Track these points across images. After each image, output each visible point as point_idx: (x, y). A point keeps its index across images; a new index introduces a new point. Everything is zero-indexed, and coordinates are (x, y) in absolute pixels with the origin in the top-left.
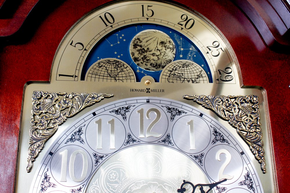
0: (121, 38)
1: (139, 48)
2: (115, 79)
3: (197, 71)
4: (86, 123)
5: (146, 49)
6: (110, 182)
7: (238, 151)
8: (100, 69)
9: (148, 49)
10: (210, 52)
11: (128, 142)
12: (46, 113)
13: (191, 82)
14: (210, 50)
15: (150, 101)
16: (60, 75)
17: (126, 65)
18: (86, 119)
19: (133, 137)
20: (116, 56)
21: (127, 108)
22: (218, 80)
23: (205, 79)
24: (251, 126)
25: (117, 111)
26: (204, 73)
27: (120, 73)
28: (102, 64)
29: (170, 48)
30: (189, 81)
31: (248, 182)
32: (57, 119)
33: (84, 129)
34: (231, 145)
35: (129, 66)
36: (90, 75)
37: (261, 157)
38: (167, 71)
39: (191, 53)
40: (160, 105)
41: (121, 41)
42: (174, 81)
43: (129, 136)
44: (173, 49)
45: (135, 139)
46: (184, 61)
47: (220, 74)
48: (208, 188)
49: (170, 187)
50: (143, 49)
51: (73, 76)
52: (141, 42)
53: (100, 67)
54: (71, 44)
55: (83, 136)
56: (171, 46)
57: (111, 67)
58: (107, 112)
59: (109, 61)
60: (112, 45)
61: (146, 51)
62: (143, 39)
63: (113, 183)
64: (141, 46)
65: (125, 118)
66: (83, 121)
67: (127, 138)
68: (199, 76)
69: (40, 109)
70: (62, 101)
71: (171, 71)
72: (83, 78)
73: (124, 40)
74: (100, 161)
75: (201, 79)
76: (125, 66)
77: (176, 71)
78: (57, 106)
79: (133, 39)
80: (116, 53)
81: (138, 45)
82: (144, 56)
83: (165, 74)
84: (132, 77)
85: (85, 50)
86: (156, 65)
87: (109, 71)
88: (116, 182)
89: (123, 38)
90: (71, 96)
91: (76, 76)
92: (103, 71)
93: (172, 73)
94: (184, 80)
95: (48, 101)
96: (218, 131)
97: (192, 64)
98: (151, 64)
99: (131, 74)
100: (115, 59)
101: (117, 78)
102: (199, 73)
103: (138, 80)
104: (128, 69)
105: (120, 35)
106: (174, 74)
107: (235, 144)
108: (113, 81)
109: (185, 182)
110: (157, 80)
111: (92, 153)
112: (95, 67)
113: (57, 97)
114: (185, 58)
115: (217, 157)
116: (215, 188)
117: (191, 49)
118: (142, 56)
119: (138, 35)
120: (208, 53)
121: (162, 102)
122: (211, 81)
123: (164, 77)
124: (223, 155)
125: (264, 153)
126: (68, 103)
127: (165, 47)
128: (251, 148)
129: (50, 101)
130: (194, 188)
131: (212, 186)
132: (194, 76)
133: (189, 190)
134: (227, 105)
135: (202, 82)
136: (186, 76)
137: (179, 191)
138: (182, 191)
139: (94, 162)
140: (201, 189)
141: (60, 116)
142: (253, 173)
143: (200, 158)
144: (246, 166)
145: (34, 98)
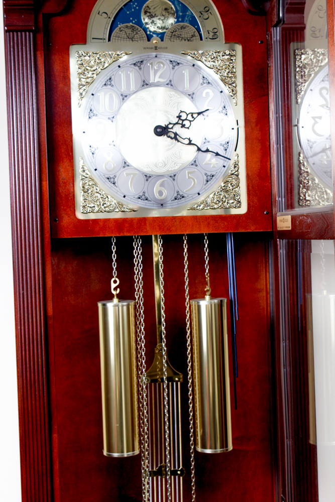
0: (134, 6)
1: (148, 14)
2: (132, 40)
3: (192, 32)
4: (114, 73)
5: (153, 15)
7: (218, 90)
8: (121, 33)
9: (155, 14)
10: (201, 16)
11: (143, 86)
12: (86, 67)
13: (187, 40)
14: (202, 14)
15: (158, 56)
16: (93, 38)
17: (140, 28)
18: (114, 70)
20: (131, 21)
21: (142, 62)
22: (207, 38)
23: (197, 38)
24: (229, 72)
25: (135, 64)
26: (197, 33)
27: (136, 36)
28: (122, 29)
29: (172, 14)
30: (185, 40)
31: (224, 111)
32: (94, 70)
33: (113, 78)
34: (214, 86)
35: (141, 29)
36: (114, 38)
37: (234, 95)
38: (169, 33)
39: (188, 17)
40: (164, 59)
41: (135, 8)
42: (175, 40)
43: (144, 81)
44: (174, 14)
45: (148, 83)
46: (182, 24)
47: (209, 33)
48: (197, 115)
49: (172, 115)
50: (152, 15)
51: (102, 39)
52: (150, 9)
53: (121, 31)
54: (99, 14)
55: (112, 82)
56: (173, 12)
57: (129, 31)
58: (128, 65)
59: (127, 26)
60: (128, 13)
61: (154, 17)
62: (152, 6)
64: (150, 13)
65: (140, 69)
66: (112, 72)
67: (142, 83)
68: (193, 36)
69: (82, 64)
70: (97, 58)
71: (172, 33)
72: (109, 40)
73: (137, 8)
74: (125, 98)
75: (194, 38)
76: (139, 30)
77: (176, 33)
78: (93, 62)
79: (144, 7)
80: (131, 19)
81: (148, 12)
82: (153, 21)
83: (168, 35)
84: (144, 38)
85: (109, 18)
86: (162, 28)
87: (128, 34)
89: (136, 6)
91: (104, 39)
92: (123, 34)
93: (173, 34)
94: (182, 40)
96: (205, 76)
97: (188, 26)
98: (158, 27)
99: (143, 36)
100: (131, 24)
101: (134, 39)
102: (193, 34)
103: (149, 40)
104: (141, 32)
105: (134, 4)
106: (175, 35)
107: (217, 85)
108: (131, 41)
109: (181, 112)
110: (162, 40)
111: (119, 93)
112: (117, 31)
113: (93, 55)
114: (182, 21)
115: (204, 95)
116: (202, 115)
117: (187, 13)
118: (151, 21)
119: (147, 3)
120: (200, 17)
121: (166, 56)
122: (201, 39)
123: (167, 37)
124: (207, 93)
125: (236, 91)
126: (101, 60)
127: (168, 12)
128: (228, 88)
129: (88, 58)
130: (187, 115)
131: (199, 114)
132: (189, 36)
133: (184, 116)
134: (212, 57)
135: (195, 40)
136: (183, 36)
137: (177, 117)
138: (179, 117)
139: (122, 99)
140: (192, 116)
141: (96, 69)
142: (228, 105)
143: (191, 96)
144: (223, 100)
145: (78, 56)
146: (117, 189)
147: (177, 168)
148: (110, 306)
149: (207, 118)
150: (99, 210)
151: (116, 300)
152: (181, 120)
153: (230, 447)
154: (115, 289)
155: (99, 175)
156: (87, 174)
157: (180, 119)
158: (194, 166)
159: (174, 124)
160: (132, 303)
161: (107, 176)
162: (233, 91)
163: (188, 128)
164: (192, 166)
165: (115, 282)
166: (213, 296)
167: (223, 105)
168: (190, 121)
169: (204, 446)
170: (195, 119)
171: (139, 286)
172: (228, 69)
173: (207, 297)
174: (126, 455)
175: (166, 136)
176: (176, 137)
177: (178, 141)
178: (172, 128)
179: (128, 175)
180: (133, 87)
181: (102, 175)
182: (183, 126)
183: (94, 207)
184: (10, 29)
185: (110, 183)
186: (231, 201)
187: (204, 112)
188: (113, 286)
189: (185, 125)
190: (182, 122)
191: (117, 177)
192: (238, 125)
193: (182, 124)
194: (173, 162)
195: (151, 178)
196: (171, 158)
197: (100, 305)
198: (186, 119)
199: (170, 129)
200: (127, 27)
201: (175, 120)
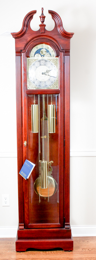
2: (38, 57)
7: (54, 66)
8: (36, 55)
10: (51, 52)
16: (31, 56)
25: (39, 61)
31: (55, 70)
44: (46, 52)
45: (41, 65)
51: (33, 56)
54: (32, 52)
55: (35, 65)
60: (38, 52)
63: (38, 70)
66: (35, 63)
76: (40, 55)
78: (31, 61)
79: (41, 51)
82: (42, 53)
85: (34, 53)
86: (44, 54)
90: (33, 59)
94: (47, 57)
96: (52, 64)
97: (49, 54)
103: (41, 57)
105: (39, 50)
122: (51, 57)
123: (45, 56)
128: (56, 66)
130: (48, 71)
131: (50, 70)
132: (49, 56)
134: (53, 60)
138: (46, 71)
139: (36, 68)
143: (49, 67)
144: (55, 68)
145: (28, 60)
146: (35, 84)
147: (46, 80)
148: (33, 105)
149: (52, 71)
150: (31, 88)
151: (35, 104)
153: (55, 132)
160: (37, 105)
166: (52, 104)
169: (50, 132)
171: (39, 102)
172: (56, 62)
173: (51, 104)
174: (36, 132)
176: (46, 75)
178: (45, 73)
179: (37, 81)
180: (38, 65)
181: (32, 81)
182: (47, 73)
184: (16, 55)
186: (56, 87)
188: (34, 102)
191: (35, 82)
195: (41, 82)
196: (45, 78)
197: (32, 105)
200: (38, 54)
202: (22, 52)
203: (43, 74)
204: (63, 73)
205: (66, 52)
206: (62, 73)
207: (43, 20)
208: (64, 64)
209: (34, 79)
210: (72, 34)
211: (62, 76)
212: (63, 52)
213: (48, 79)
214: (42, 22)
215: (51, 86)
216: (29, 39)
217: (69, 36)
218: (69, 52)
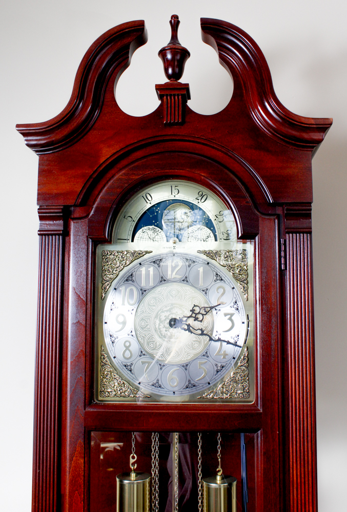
3: (207, 233)
4: (136, 270)
6: (150, 305)
7: (230, 286)
8: (144, 234)
10: (217, 219)
11: (161, 281)
12: (111, 264)
13: (203, 241)
14: (217, 217)
15: (175, 255)
16: (118, 239)
18: (135, 267)
19: (164, 278)
20: (153, 224)
21: (161, 260)
22: (221, 239)
23: (212, 238)
24: (240, 270)
25: (154, 262)
26: (212, 235)
27: (156, 236)
28: (144, 230)
30: (201, 241)
31: (235, 306)
32: (118, 268)
33: (134, 274)
34: (226, 282)
35: (162, 231)
36: (137, 239)
37: (245, 291)
38: (187, 234)
39: (205, 219)
40: (181, 257)
41: (157, 212)
42: (192, 241)
43: (162, 278)
44: (192, 217)
45: (165, 279)
46: (199, 226)
47: (223, 235)
48: (209, 309)
49: (186, 309)
51: (126, 240)
54: (124, 218)
55: (133, 278)
56: (191, 215)
57: (150, 233)
58: (149, 263)
60: (151, 216)
63: (152, 306)
64: (170, 216)
65: (159, 266)
66: (133, 268)
67: (160, 279)
68: (208, 237)
69: (107, 262)
70: (120, 256)
72: (132, 241)
73: (160, 212)
74: (144, 293)
75: (209, 239)
76: (160, 231)
77: (193, 234)
78: (117, 259)
80: (153, 222)
83: (186, 236)
84: (164, 239)
85: (133, 221)
86: (180, 229)
87: (149, 235)
88: (154, 306)
89: (159, 210)
90: (125, 253)
91: (128, 240)
92: (145, 235)
93: (190, 235)
94: (198, 240)
95: (112, 257)
96: (218, 274)
97: (204, 228)
98: (177, 229)
99: (163, 237)
100: (153, 227)
101: (154, 240)
102: (208, 235)
103: (168, 241)
105: (156, 209)
106: (192, 236)
107: (229, 282)
108: (152, 242)
109: (195, 306)
110: (180, 241)
111: (139, 288)
112: (140, 232)
113: (117, 254)
116: (214, 309)
117: (204, 216)
120: (215, 220)
121: (183, 255)
122: (216, 240)
123: (185, 238)
125: (247, 288)
126: (124, 258)
127: (187, 216)
128: (239, 284)
129: (113, 256)
130: (200, 309)
131: (211, 308)
132: (205, 237)
133: (197, 310)
134: (226, 256)
135: (210, 241)
136: (199, 237)
137: (191, 311)
138: (193, 311)
139: (141, 294)
140: (205, 309)
141: (120, 266)
142: (239, 300)
143: (205, 291)
144: (235, 296)
145: (104, 255)
146: (133, 376)
147: (189, 358)
149: (219, 312)
150: (115, 395)
151: (133, 475)
152: (195, 313)
154: (133, 464)
155: (118, 362)
156: (107, 361)
157: (193, 313)
158: (206, 357)
159: (189, 317)
160: (148, 478)
161: (124, 364)
162: (244, 287)
163: (201, 321)
164: (204, 357)
165: (133, 458)
167: (234, 300)
168: (203, 315)
170: (207, 313)
171: (155, 462)
172: (240, 267)
173: (218, 480)
175: (180, 328)
176: (189, 328)
177: (192, 332)
178: (186, 321)
179: (143, 363)
180: (152, 283)
181: (120, 362)
182: (196, 319)
183: (111, 392)
184: (43, 233)
185: (126, 370)
186: (239, 392)
187: (216, 306)
188: (132, 461)
189: (198, 318)
190: (196, 316)
191: (134, 365)
192: (248, 319)
193: (195, 317)
194: (186, 352)
195: (165, 367)
196: (184, 349)
197: (117, 481)
198: (199, 313)
199: (184, 321)
200: (149, 229)
201: (189, 314)
202: (74, 219)
203: (171, 325)
204: (275, 321)
205: (289, 216)
206: (273, 320)
207: (177, 70)
208: (282, 273)
209: (127, 348)
210: (323, 126)
211: (273, 336)
212: (278, 217)
213: (200, 349)
214: (168, 76)
215: (215, 385)
216: (107, 153)
217: (306, 136)
218: (309, 216)
